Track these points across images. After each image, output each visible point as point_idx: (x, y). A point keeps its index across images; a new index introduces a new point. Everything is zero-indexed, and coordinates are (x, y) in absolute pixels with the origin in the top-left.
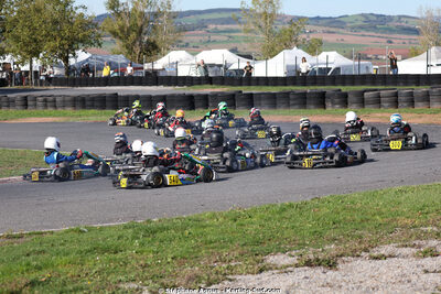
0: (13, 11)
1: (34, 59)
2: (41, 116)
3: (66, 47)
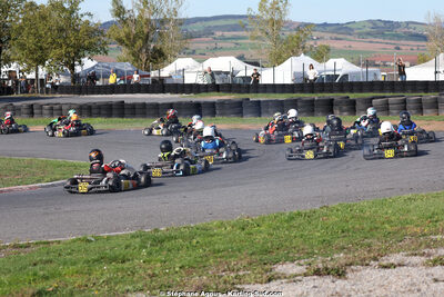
0: (18, 19)
1: (40, 67)
3: (72, 55)
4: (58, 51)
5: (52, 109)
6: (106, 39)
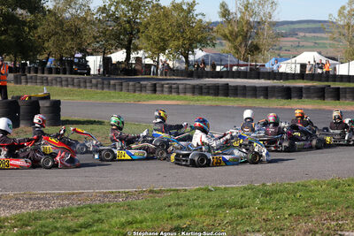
0: (146, 16)
1: (161, 55)
2: (167, 99)
3: (187, 46)
4: (176, 43)
5: (171, 87)
6: (215, 34)
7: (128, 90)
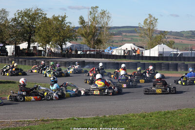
0: (39, 24)
1: (47, 45)
3: (62, 40)
4: (56, 38)
6: (76, 34)
7: (29, 64)
